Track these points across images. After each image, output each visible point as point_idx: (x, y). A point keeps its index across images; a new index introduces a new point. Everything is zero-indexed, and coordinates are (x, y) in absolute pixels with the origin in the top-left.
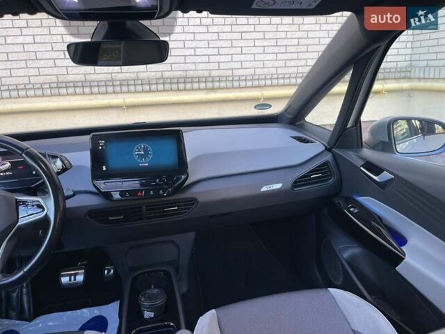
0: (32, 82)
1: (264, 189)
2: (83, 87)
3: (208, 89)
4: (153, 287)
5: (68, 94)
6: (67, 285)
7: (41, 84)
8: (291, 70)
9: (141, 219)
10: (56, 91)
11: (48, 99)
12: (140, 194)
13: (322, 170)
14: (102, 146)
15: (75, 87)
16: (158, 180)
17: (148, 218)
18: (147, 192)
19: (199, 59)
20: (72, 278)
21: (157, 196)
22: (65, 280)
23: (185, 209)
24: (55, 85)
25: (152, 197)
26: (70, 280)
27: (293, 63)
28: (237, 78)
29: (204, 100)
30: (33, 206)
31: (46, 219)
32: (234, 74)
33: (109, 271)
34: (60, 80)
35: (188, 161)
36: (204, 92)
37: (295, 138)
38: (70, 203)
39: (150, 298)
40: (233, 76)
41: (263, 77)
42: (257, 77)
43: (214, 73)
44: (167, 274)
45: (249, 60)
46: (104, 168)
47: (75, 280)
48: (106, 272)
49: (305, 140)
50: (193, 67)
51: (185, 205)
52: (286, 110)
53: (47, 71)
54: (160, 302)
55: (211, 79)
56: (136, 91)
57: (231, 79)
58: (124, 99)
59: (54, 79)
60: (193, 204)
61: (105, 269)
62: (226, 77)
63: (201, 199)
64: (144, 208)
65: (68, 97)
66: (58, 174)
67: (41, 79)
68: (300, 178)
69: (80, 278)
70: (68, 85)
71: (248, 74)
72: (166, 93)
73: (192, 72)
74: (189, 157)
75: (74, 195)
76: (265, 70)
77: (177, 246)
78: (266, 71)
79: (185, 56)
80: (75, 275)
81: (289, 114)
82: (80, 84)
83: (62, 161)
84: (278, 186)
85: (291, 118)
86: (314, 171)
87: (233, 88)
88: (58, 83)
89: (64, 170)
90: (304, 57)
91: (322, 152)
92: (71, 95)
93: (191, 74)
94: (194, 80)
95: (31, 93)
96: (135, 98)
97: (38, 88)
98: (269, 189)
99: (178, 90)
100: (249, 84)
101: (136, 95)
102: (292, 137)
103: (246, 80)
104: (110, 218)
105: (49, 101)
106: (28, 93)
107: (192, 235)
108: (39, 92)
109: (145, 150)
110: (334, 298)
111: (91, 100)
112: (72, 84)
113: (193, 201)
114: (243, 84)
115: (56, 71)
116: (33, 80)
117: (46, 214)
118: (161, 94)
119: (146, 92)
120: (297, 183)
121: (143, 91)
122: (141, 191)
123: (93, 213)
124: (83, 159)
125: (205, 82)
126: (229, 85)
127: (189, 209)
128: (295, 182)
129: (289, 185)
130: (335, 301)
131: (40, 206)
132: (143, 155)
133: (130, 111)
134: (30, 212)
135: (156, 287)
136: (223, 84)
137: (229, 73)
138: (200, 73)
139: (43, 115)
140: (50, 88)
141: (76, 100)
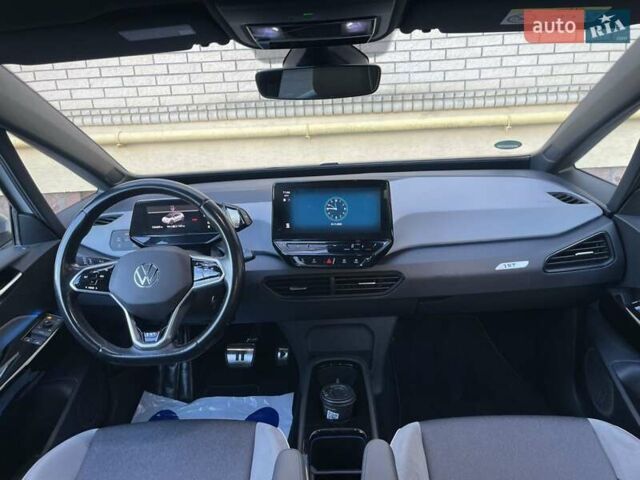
0: (196, 102)
1: (501, 267)
2: (256, 108)
3: (426, 111)
4: (338, 381)
5: (237, 118)
6: (234, 364)
7: (207, 105)
8: (560, 81)
9: (328, 293)
10: (222, 114)
11: (213, 124)
12: (329, 261)
13: (594, 245)
14: (286, 198)
15: (246, 108)
16: (353, 246)
17: (337, 293)
18: (339, 260)
19: (415, 67)
20: (240, 356)
21: (351, 265)
22: (231, 358)
23: (386, 286)
24: (223, 106)
25: (345, 267)
26: (237, 359)
27: (564, 70)
28: (472, 94)
29: (418, 127)
30: (210, 268)
31: (223, 284)
32: (467, 88)
33: (283, 354)
34: (229, 99)
35: (394, 221)
36: (419, 115)
37: (555, 195)
38: (250, 266)
39: (335, 394)
40: (465, 91)
41: (513, 92)
42: (503, 92)
43: (436, 87)
44: (357, 367)
45: (493, 65)
46: (288, 226)
47: (243, 359)
48: (279, 354)
49: (571, 198)
50: (405, 78)
51: (385, 280)
52: (545, 151)
53: (213, 87)
54: (347, 402)
55: (431, 96)
56: (324, 115)
57: (462, 95)
58: (308, 125)
59: (222, 98)
60: (396, 280)
61: (278, 351)
62: (455, 92)
63: (409, 274)
64: (333, 279)
65: (239, 122)
66: (238, 230)
67: (206, 99)
68: (558, 255)
69: (249, 358)
70: (238, 106)
71: (489, 87)
72: (365, 117)
73: (404, 86)
74: (396, 216)
75: (253, 258)
76: (517, 80)
77: (372, 333)
78: (518, 82)
79: (395, 63)
80: (243, 353)
81: (549, 158)
82: (253, 105)
83: (240, 213)
84: (523, 264)
85: (550, 163)
86: (581, 246)
87: (463, 108)
88: (227, 102)
89: (242, 226)
90: (585, 59)
91: (598, 218)
92: (242, 119)
93: (402, 88)
94: (406, 98)
95: (194, 116)
96: (321, 123)
97: (203, 111)
98: (508, 268)
99: (382, 112)
100: (490, 102)
101: (324, 119)
102: (550, 193)
103: (484, 97)
104: (292, 289)
105: (214, 127)
106: (191, 116)
107: (392, 321)
108: (203, 116)
109: (339, 205)
110: (594, 432)
111: (265, 126)
112: (243, 105)
113: (396, 276)
114: (479, 103)
115: (224, 87)
116: (197, 99)
117: (223, 280)
118: (357, 118)
119: (338, 115)
120: (551, 263)
121: (334, 114)
122: (331, 258)
123: (272, 280)
124: (263, 212)
125: (423, 100)
126: (458, 104)
127: (390, 286)
128: (550, 260)
129: (540, 264)
130: (597, 437)
131: (217, 269)
132: (337, 213)
133: (315, 142)
134: (206, 275)
135: (342, 382)
136: (449, 104)
137: (460, 86)
138: (416, 88)
139: (206, 145)
140: (217, 110)
141: (247, 126)
